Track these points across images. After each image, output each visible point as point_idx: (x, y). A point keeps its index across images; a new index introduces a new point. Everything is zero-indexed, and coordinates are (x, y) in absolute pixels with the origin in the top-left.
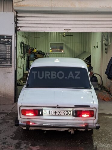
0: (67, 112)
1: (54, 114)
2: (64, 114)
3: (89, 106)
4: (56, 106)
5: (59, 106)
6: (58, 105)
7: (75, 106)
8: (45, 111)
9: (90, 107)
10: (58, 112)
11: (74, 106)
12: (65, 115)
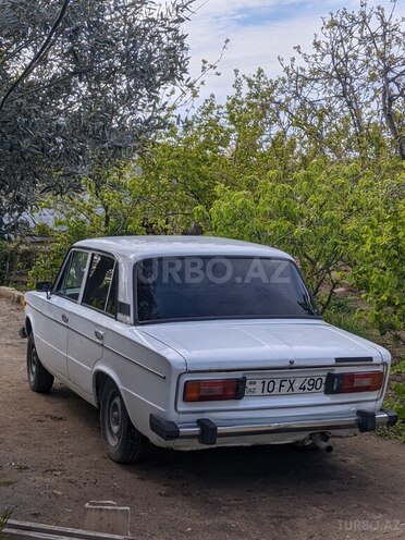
0: (311, 382)
1: (276, 391)
2: (304, 389)
3: (371, 359)
4: (287, 364)
5: (296, 364)
6: (292, 362)
7: (338, 360)
8: (250, 383)
9: (375, 361)
10: (287, 384)
11: (333, 362)
12: (306, 391)
